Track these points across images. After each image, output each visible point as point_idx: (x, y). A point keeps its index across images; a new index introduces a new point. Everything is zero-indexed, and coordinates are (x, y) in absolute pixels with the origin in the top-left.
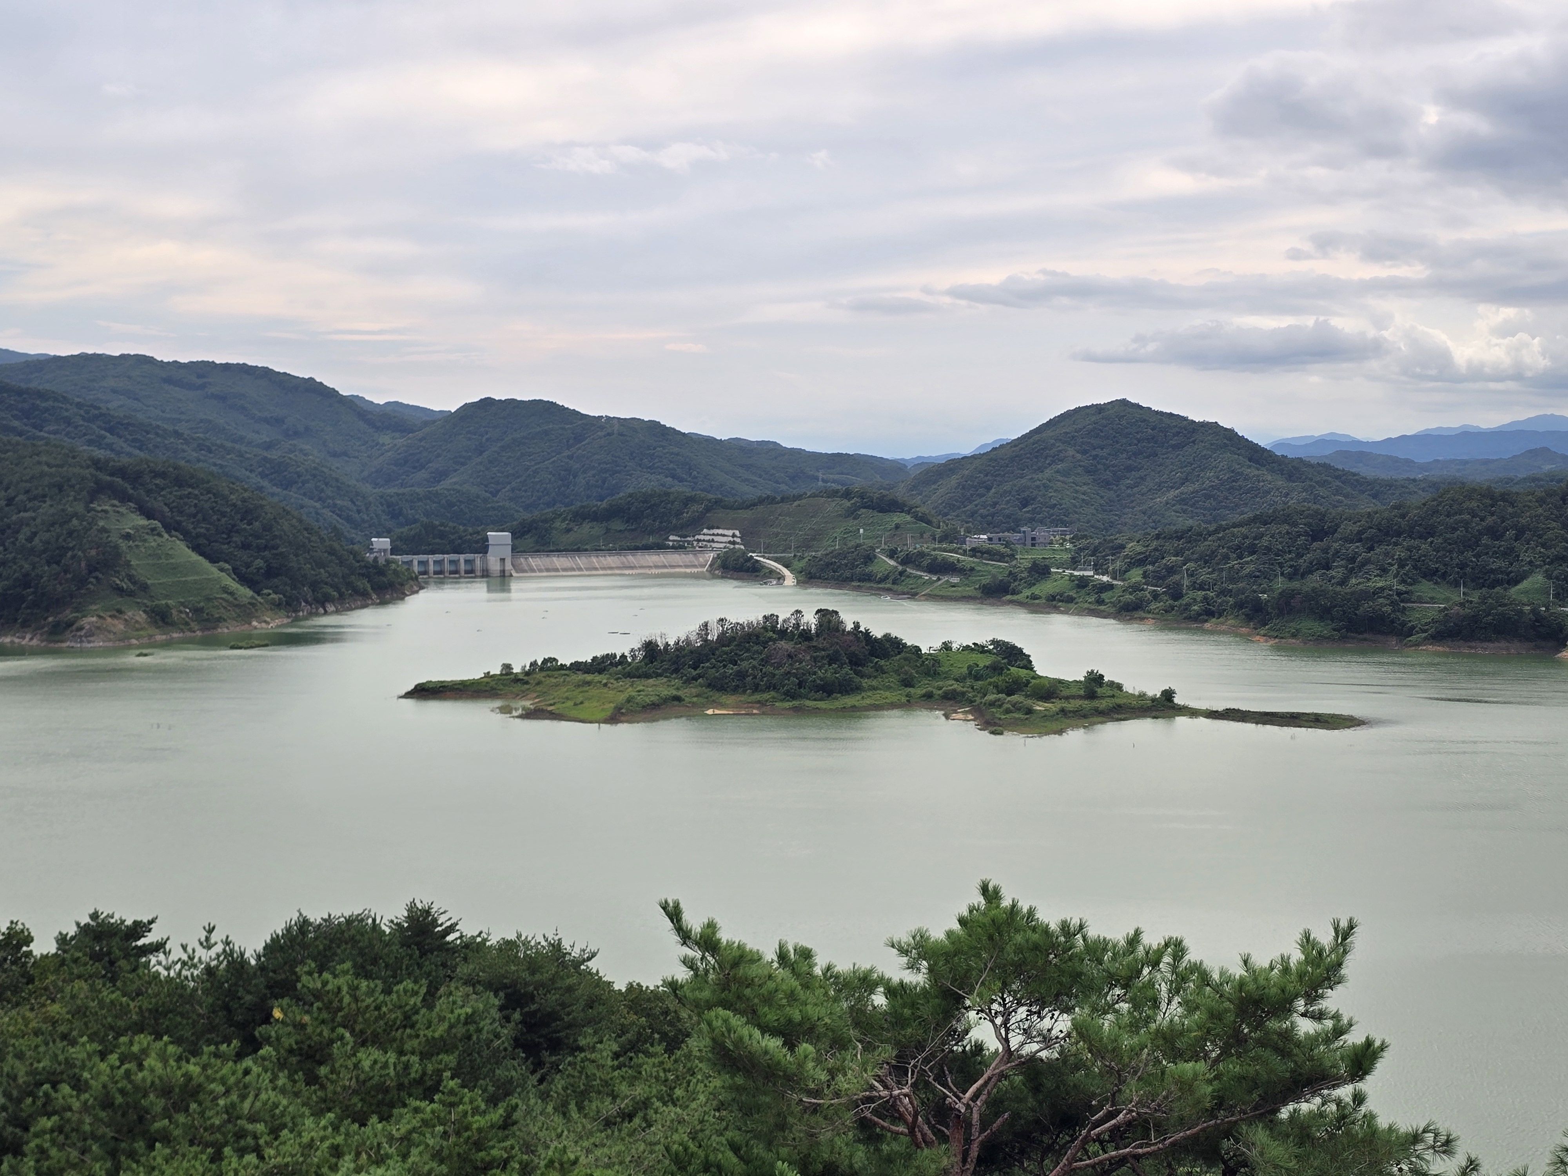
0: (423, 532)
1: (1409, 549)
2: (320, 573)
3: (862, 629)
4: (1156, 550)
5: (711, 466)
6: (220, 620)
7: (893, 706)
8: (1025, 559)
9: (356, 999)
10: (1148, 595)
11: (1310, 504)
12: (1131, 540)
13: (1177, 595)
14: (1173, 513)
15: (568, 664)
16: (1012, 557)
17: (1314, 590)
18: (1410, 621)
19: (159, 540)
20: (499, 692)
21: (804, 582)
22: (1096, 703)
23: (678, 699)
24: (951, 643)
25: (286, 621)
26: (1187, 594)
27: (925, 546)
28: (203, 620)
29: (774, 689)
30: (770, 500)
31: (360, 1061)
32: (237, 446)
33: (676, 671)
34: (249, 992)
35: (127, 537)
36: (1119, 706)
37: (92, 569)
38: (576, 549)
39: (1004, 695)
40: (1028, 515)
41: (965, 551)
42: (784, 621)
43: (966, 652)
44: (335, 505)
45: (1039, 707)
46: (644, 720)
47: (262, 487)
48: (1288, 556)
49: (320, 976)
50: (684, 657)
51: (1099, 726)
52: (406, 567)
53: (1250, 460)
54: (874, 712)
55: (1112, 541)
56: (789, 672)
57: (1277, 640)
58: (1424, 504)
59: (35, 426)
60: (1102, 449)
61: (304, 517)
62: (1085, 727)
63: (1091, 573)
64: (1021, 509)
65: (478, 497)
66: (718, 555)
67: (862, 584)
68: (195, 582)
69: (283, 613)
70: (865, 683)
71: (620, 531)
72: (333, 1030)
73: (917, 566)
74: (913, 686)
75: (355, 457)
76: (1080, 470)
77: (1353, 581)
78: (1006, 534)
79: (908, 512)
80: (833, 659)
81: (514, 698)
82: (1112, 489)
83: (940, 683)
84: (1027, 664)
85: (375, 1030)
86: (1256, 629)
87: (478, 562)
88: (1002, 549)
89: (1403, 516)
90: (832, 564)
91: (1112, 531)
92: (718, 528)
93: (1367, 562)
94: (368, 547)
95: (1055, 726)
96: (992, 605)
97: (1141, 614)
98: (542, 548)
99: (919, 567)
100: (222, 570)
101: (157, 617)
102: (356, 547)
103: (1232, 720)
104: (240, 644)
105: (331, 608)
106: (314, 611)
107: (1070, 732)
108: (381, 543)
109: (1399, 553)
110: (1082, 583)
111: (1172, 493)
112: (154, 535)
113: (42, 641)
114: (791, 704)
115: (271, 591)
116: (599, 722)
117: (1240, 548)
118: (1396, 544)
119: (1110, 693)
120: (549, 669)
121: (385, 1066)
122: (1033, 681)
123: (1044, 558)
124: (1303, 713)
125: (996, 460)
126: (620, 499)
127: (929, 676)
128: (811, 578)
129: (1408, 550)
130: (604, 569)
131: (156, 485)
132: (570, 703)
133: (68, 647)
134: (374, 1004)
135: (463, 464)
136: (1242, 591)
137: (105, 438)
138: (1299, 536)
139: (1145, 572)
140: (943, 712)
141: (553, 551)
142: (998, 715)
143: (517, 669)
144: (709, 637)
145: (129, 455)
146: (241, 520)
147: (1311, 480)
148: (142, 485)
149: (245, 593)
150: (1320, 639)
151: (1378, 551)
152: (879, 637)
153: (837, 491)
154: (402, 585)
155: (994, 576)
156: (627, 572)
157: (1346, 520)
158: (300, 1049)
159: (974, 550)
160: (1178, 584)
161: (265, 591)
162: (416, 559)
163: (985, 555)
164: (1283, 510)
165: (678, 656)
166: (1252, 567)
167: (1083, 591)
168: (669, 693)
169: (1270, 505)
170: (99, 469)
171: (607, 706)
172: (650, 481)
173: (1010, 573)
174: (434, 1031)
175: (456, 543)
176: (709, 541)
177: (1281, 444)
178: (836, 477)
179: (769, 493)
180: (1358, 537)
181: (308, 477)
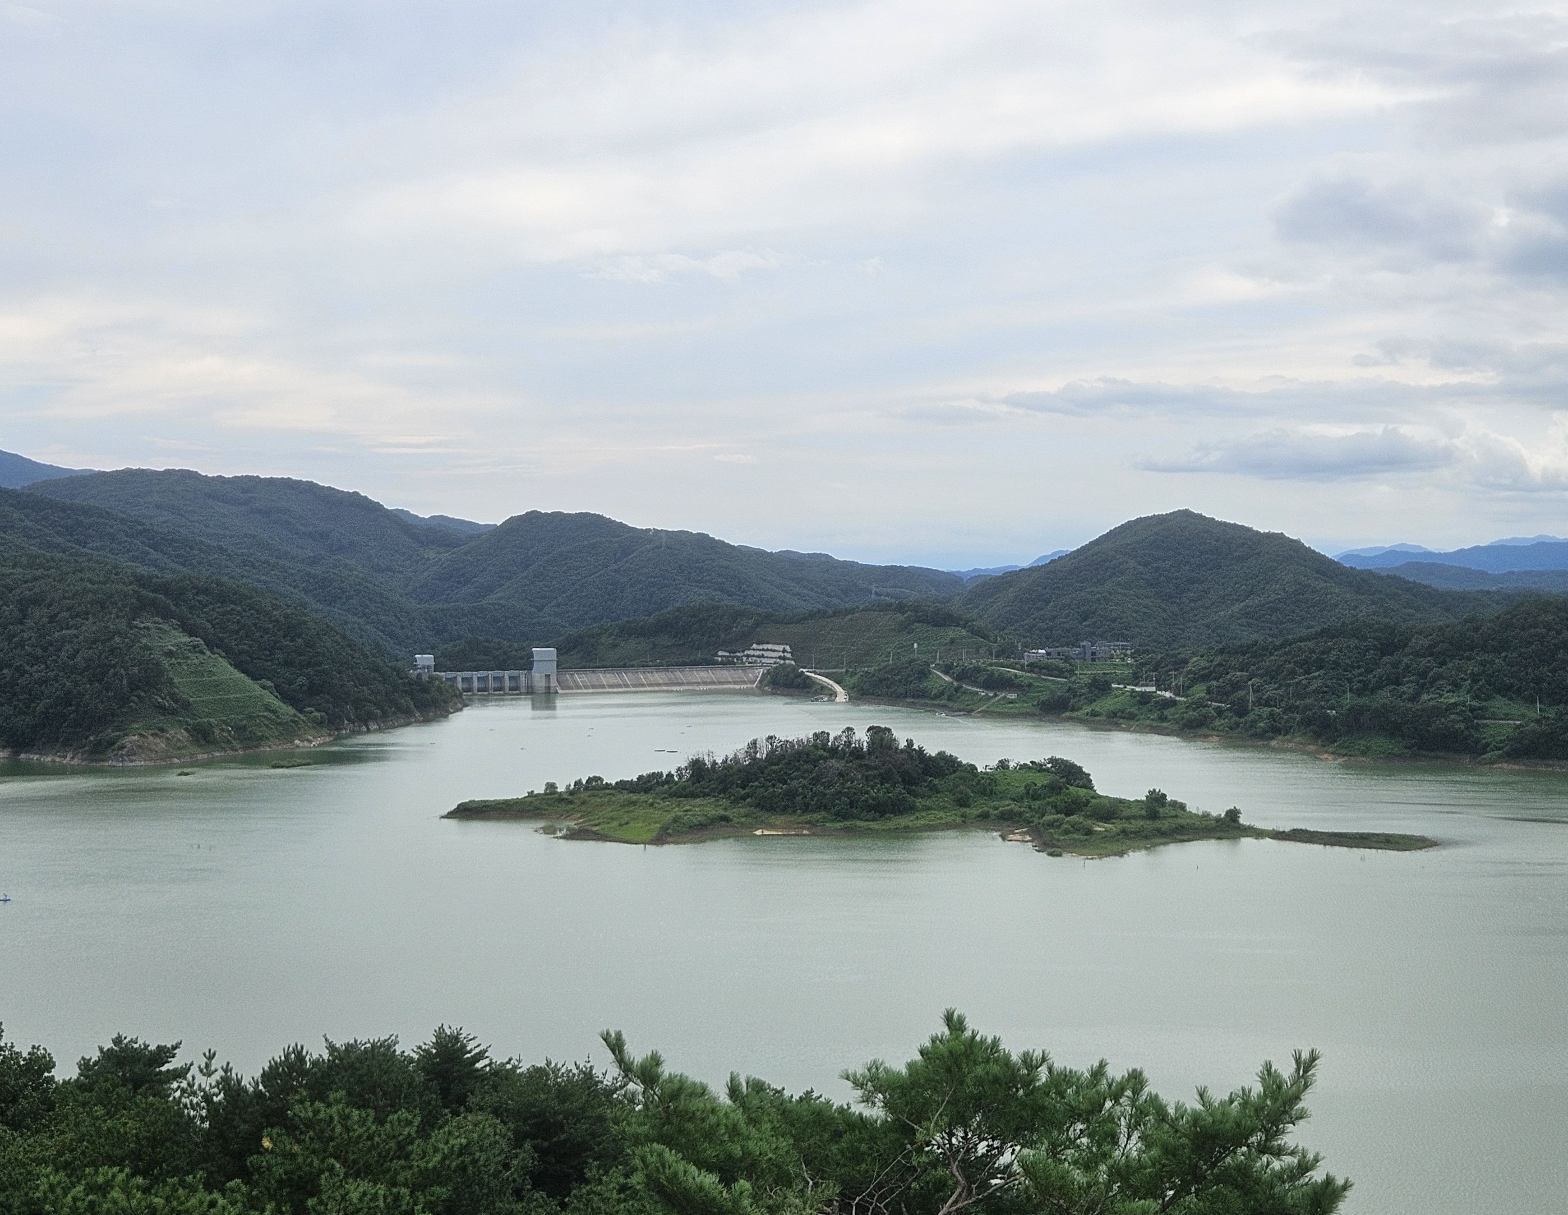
0: (468, 648)
1: (1483, 664)
2: (363, 691)
3: (915, 747)
4: (1220, 665)
5: (761, 579)
6: (262, 738)
7: (948, 826)
8: (1084, 675)
9: (347, 1129)
10: (1213, 712)
11: (1380, 619)
12: (1194, 654)
13: (1241, 710)
14: (1238, 627)
15: (614, 783)
16: (1072, 672)
17: (1384, 705)
18: (1484, 738)
19: (201, 657)
20: (544, 812)
21: (857, 699)
22: (1158, 824)
23: (725, 819)
24: (1008, 761)
25: (327, 739)
26: (1252, 710)
27: (982, 661)
28: (246, 739)
29: (825, 808)
30: (821, 614)
31: (347, 1193)
32: (281, 562)
33: (724, 791)
34: (245, 1122)
35: (170, 654)
36: (1182, 827)
37: (134, 686)
38: (622, 664)
39: (1063, 816)
40: (1087, 629)
41: (1023, 666)
42: (835, 739)
43: (1023, 771)
44: (379, 621)
45: (1099, 828)
46: (691, 842)
47: (306, 603)
48: (1357, 672)
49: (312, 1105)
50: (732, 775)
51: (1162, 848)
52: (449, 683)
53: (1317, 572)
54: (929, 833)
55: (1174, 656)
56: (840, 792)
57: (1346, 758)
58: (1498, 618)
59: (78, 542)
60: (1164, 561)
61: (348, 633)
62: (1146, 849)
63: (1154, 689)
64: (1081, 623)
65: (523, 611)
66: (768, 670)
67: (916, 701)
68: (238, 700)
69: (325, 731)
70: (919, 803)
71: (667, 647)
72: (323, 1161)
73: (973, 682)
74: (968, 806)
75: (399, 572)
76: (1142, 583)
77: (1425, 697)
78: (1065, 648)
79: (964, 627)
80: (885, 778)
81: (558, 818)
82: (1175, 602)
83: (996, 803)
84: (1085, 781)
85: (367, 1161)
86: (1324, 746)
87: (523, 678)
88: (1062, 665)
89: (1477, 629)
90: (885, 679)
91: (1175, 645)
92: (768, 643)
93: (1440, 677)
94: (412, 664)
95: (1116, 847)
96: (1051, 722)
97: (1204, 731)
98: (588, 664)
99: (975, 683)
100: (264, 687)
101: (199, 736)
102: (400, 664)
103: (1300, 841)
104: (282, 763)
105: (373, 726)
106: (357, 729)
107: (1131, 854)
108: (425, 659)
109: (1472, 667)
110: (1145, 699)
111: (1237, 607)
112: (196, 652)
113: (83, 760)
114: (842, 824)
115: (313, 709)
116: (645, 843)
117: (1307, 662)
118: (1469, 659)
119: (1173, 813)
120: (594, 788)
121: (375, 1197)
122: (1093, 801)
123: (1104, 673)
124: (1373, 834)
125: (1054, 572)
126: (669, 613)
127: (985, 795)
128: (864, 694)
129: (1481, 664)
130: (650, 685)
131: (200, 602)
132: (615, 824)
133: (110, 766)
134: (367, 1134)
135: (509, 578)
136: (1308, 708)
137: (148, 553)
138: (1367, 650)
139: (1209, 688)
140: (999, 833)
141: (599, 667)
142: (1056, 836)
143: (561, 789)
144: (758, 756)
145: (173, 571)
146: (284, 637)
147: (1381, 592)
148: (184, 601)
149: (287, 710)
150: (1390, 756)
151: (1450, 665)
152: (933, 755)
153: (891, 605)
154: (445, 702)
155: (1052, 692)
156: (674, 688)
157: (1416, 633)
158: (290, 1179)
159: (1031, 665)
160: (1243, 700)
161: (309, 709)
162: (460, 676)
163: (1044, 671)
164: (1352, 624)
165: (726, 775)
166: (1319, 682)
167: (1145, 708)
168: (717, 813)
169: (1339, 618)
170: (143, 586)
171: (653, 826)
172: (699, 595)
173: (1070, 689)
174: (427, 1162)
175: (501, 658)
176: (758, 657)
177: (1350, 556)
178: (889, 590)
179: (821, 607)
180: (1429, 651)
181: (352, 593)
